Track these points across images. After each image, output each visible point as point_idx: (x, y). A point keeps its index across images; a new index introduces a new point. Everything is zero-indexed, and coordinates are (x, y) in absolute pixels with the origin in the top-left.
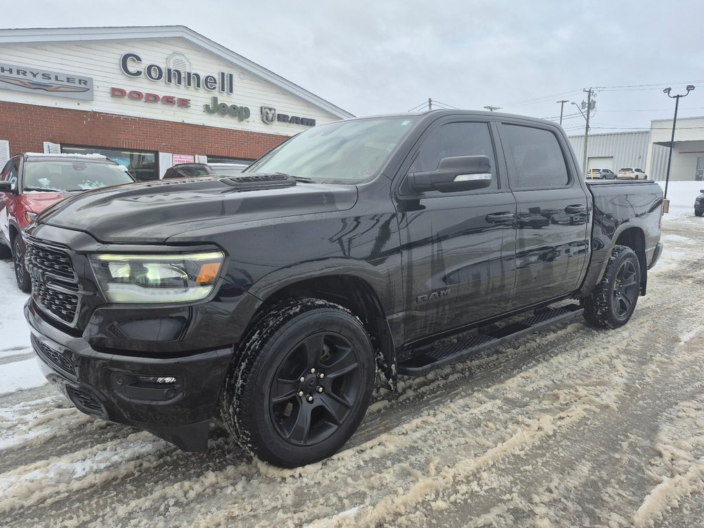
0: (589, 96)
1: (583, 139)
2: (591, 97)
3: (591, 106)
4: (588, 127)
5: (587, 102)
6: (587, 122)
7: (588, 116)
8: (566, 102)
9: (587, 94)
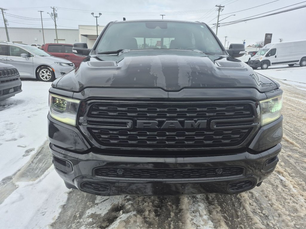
0: (54, 11)
1: (55, 30)
2: (55, 11)
3: (55, 15)
4: (56, 25)
5: (53, 13)
6: (55, 23)
7: (55, 20)
8: (42, 11)
9: (53, 9)
